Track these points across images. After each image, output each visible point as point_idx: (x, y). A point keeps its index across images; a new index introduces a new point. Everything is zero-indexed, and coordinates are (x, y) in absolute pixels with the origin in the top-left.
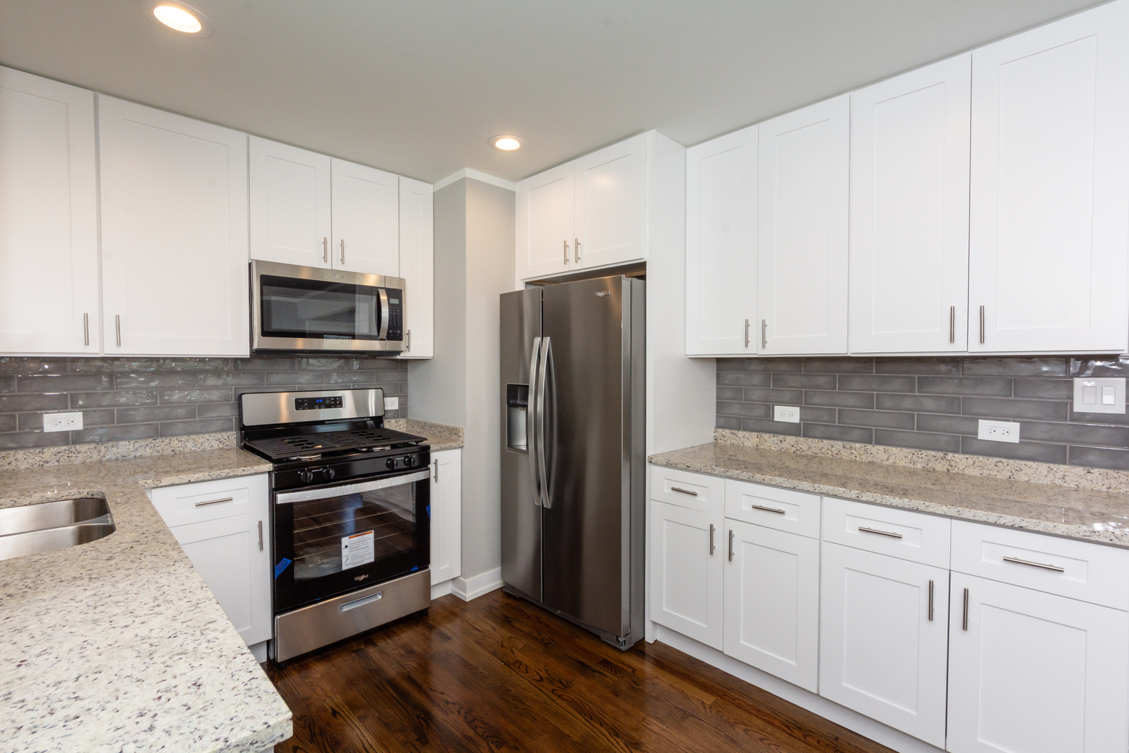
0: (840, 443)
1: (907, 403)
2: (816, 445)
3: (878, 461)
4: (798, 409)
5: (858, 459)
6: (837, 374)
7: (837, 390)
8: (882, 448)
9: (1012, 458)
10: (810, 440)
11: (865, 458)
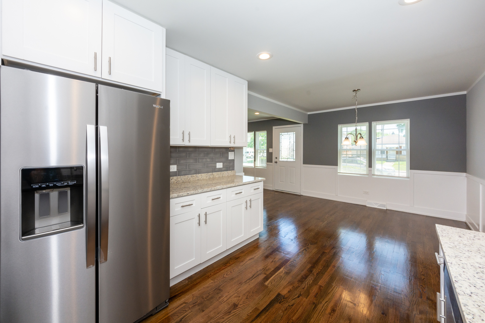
0: (190, 175)
1: (204, 160)
2: (183, 178)
3: (199, 179)
4: (176, 166)
5: (195, 180)
6: (188, 152)
7: (188, 158)
8: (200, 174)
9: (221, 171)
10: (182, 176)
11: (197, 179)
